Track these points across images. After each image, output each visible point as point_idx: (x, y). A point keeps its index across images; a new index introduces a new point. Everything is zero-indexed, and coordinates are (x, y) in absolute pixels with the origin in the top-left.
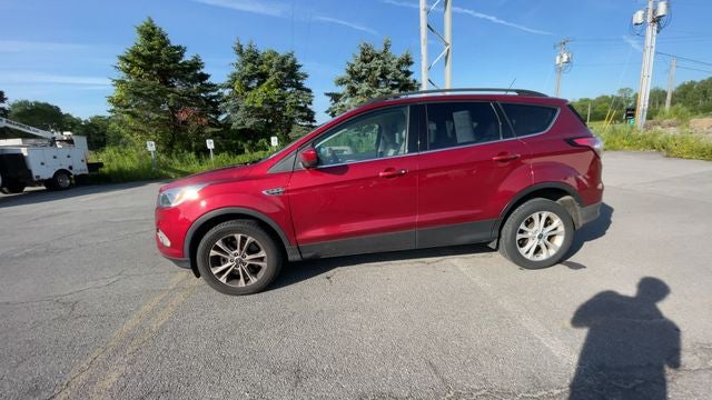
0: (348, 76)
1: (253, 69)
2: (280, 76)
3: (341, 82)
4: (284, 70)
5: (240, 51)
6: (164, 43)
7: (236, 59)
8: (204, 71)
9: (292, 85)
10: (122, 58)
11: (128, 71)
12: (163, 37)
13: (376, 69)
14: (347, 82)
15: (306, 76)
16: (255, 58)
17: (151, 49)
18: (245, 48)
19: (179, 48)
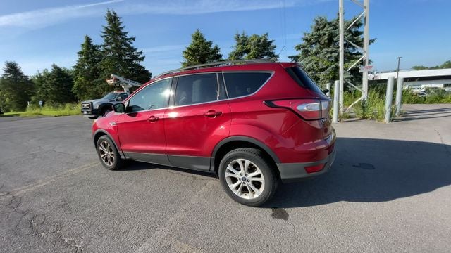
0: (304, 43)
1: (242, 48)
2: (257, 50)
3: (299, 48)
4: (258, 46)
5: (237, 39)
6: (203, 41)
7: (235, 43)
8: (219, 53)
9: (267, 54)
10: (184, 52)
11: (186, 57)
12: (202, 38)
13: (325, 34)
14: (304, 47)
15: (275, 47)
16: (245, 41)
17: (196, 45)
18: (241, 36)
19: (209, 43)
